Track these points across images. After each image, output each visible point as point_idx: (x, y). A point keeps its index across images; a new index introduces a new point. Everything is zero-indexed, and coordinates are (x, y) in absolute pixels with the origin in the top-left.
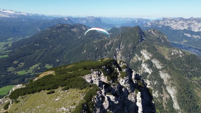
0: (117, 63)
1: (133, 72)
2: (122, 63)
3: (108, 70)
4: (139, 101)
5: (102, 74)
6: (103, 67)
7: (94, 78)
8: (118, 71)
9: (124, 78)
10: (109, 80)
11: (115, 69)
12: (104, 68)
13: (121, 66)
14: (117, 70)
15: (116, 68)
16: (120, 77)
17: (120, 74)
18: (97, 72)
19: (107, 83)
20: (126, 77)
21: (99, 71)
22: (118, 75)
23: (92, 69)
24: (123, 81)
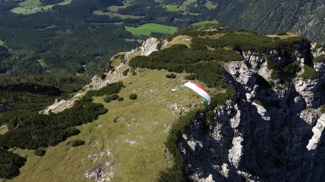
0: (311, 46)
2: (319, 50)
3: (279, 59)
4: (320, 126)
5: (266, 64)
6: (271, 53)
7: (243, 70)
8: (302, 65)
9: (306, 81)
10: (273, 76)
11: (298, 59)
12: (273, 53)
13: (315, 55)
14: (300, 62)
15: (301, 58)
16: (300, 76)
17: (303, 70)
18: (257, 58)
19: (267, 80)
20: (312, 79)
21: (261, 56)
22: (298, 72)
23: (250, 50)
24: (304, 85)
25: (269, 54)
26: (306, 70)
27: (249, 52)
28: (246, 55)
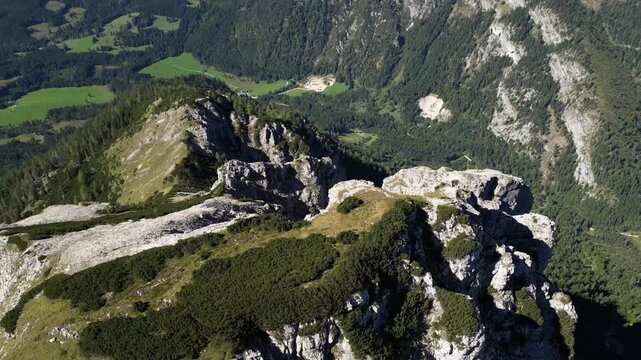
1: (498, 257)
2: (449, 224)
3: (375, 309)
5: (345, 345)
6: (349, 307)
8: (431, 291)
9: (458, 341)
11: (417, 279)
12: (355, 306)
13: (442, 237)
14: (423, 286)
15: (423, 274)
16: (437, 326)
17: (437, 304)
18: (317, 337)
20: (472, 335)
22: (429, 313)
23: (290, 324)
24: (455, 351)
25: (346, 312)
26: (445, 306)
27: (288, 330)
28: (281, 340)
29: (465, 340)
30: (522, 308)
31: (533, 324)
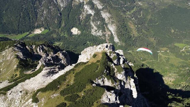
0: (107, 54)
1: (120, 58)
2: (112, 54)
3: (108, 72)
4: (133, 86)
5: (106, 79)
10: (113, 83)
11: (111, 65)
13: (111, 57)
16: (117, 72)
17: (115, 69)
18: (101, 79)
19: (112, 86)
24: (121, 75)
25: (104, 73)
26: (117, 68)
27: (97, 79)
28: (96, 81)
29: (122, 73)
30: (126, 67)
31: (128, 69)
